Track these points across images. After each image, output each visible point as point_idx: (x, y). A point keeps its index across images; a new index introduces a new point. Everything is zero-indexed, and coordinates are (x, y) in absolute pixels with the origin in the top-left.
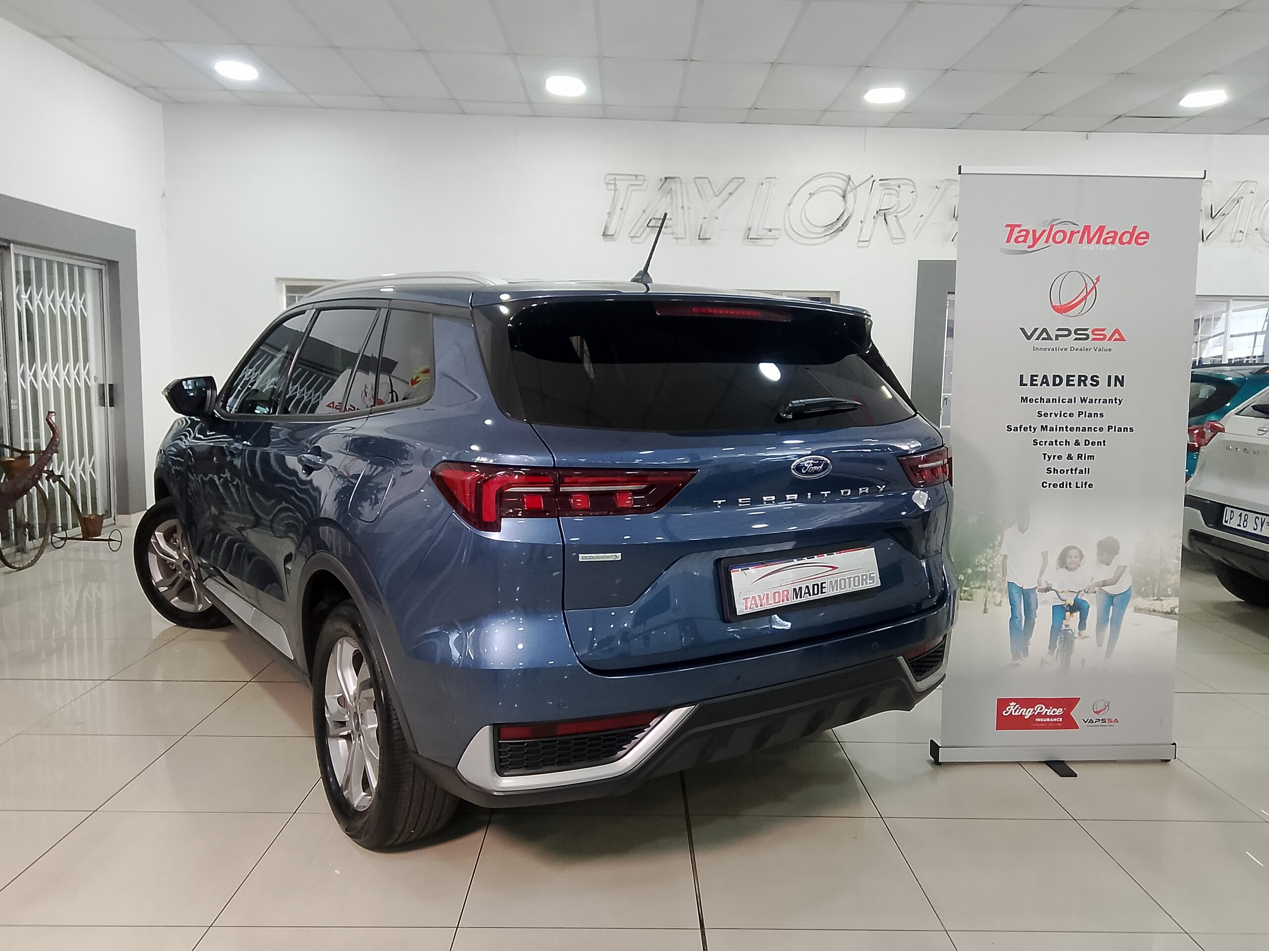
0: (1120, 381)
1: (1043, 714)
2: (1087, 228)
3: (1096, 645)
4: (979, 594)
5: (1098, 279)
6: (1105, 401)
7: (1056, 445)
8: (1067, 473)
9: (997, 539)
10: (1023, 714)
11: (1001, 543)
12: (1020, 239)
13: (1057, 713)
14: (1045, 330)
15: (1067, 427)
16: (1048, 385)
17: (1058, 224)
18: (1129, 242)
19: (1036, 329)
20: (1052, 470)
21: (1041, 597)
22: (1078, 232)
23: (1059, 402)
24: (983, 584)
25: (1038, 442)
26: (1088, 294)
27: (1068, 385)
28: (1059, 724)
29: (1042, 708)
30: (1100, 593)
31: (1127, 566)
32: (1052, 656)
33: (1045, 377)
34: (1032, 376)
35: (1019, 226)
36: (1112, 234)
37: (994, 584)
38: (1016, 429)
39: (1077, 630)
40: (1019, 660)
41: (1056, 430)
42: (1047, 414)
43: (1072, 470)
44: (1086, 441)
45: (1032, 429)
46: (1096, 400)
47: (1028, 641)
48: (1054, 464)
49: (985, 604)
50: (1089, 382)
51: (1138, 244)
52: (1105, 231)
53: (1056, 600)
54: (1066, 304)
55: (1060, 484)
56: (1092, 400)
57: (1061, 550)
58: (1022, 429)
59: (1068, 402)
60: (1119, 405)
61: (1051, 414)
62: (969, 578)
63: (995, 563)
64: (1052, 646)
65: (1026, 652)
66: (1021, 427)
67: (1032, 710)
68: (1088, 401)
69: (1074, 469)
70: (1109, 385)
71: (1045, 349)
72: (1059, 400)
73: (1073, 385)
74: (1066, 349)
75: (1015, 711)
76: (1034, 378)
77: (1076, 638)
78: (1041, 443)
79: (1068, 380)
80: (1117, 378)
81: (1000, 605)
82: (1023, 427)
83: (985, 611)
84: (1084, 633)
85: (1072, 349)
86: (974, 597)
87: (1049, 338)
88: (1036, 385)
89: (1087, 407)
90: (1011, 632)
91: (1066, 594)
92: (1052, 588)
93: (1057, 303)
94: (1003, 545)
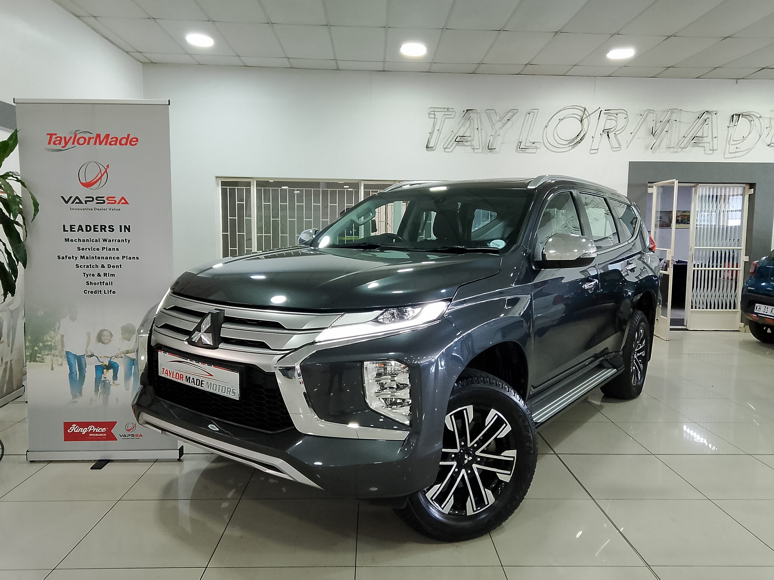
1: (94, 431)
2: (98, 136)
3: (124, 389)
4: (48, 359)
5: (108, 166)
6: (119, 241)
7: (91, 267)
8: (98, 285)
10: (81, 431)
11: (59, 327)
12: (57, 142)
13: (102, 431)
14: (77, 198)
15: (96, 257)
16: (83, 231)
17: (80, 133)
18: (126, 144)
19: (71, 197)
20: (89, 283)
21: (88, 360)
22: (93, 138)
24: (50, 353)
25: (79, 266)
26: (102, 175)
27: (95, 231)
28: (104, 438)
29: (93, 428)
30: (125, 358)
32: (97, 395)
33: (80, 226)
35: (56, 134)
36: (114, 139)
37: (57, 353)
38: (63, 258)
39: (112, 380)
40: (77, 399)
41: (90, 259)
42: (84, 249)
43: (101, 283)
44: (108, 265)
45: (74, 258)
46: (113, 240)
47: (82, 387)
48: (90, 279)
49: (52, 365)
50: (107, 229)
51: (131, 144)
52: (110, 138)
53: (97, 362)
54: (90, 182)
55: (94, 292)
57: (98, 331)
59: (95, 241)
60: (128, 243)
62: (41, 349)
63: (56, 340)
64: (97, 390)
65: (81, 394)
67: (87, 429)
68: (108, 241)
70: (121, 231)
71: (78, 209)
72: (90, 240)
73: (98, 231)
74: (92, 209)
75: (76, 430)
76: (73, 227)
78: (82, 267)
79: (94, 228)
80: (125, 227)
81: (61, 365)
82: (68, 257)
83: (52, 369)
84: (115, 382)
85: (95, 209)
86: (45, 360)
88: (75, 231)
89: (107, 245)
90: (71, 382)
91: (103, 359)
92: (95, 355)
93: (83, 181)
94: (60, 329)
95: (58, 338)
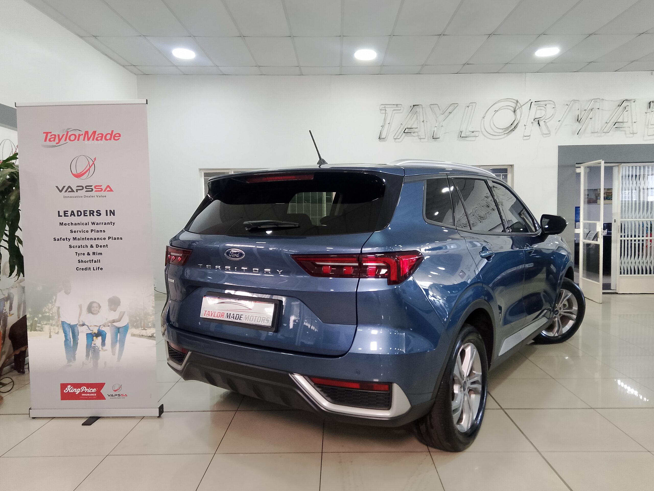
0: (112, 213)
1: (86, 391)
2: (87, 133)
3: (112, 354)
4: (46, 328)
5: (95, 159)
6: (105, 224)
7: (82, 247)
8: (88, 262)
9: (53, 299)
10: (75, 392)
11: (55, 300)
12: (52, 140)
13: (93, 391)
14: (69, 187)
15: (86, 238)
16: (75, 216)
17: (71, 131)
18: (110, 139)
19: (64, 187)
20: (81, 261)
21: (80, 329)
22: (82, 135)
23: (81, 225)
24: (48, 323)
25: (72, 246)
26: (90, 167)
27: (84, 215)
28: (94, 397)
29: (84, 389)
30: (112, 327)
31: (125, 312)
32: (88, 360)
33: (73, 212)
34: (65, 212)
35: (51, 133)
36: (100, 135)
37: (54, 322)
38: (58, 240)
39: (101, 347)
40: (71, 363)
41: (81, 240)
42: (76, 231)
43: (90, 261)
44: (96, 245)
45: (68, 239)
46: (100, 223)
47: (75, 352)
48: (81, 258)
49: (50, 333)
50: (95, 214)
51: (114, 139)
52: (97, 133)
53: (87, 330)
54: (81, 173)
55: (85, 268)
56: (98, 223)
57: (88, 303)
58: (62, 240)
59: (85, 225)
60: (113, 225)
61: (78, 231)
62: (40, 319)
63: (54, 311)
64: (88, 355)
65: (75, 359)
66: (61, 238)
67: (80, 389)
68: (96, 224)
69: (91, 260)
70: (107, 215)
71: (71, 197)
72: (81, 223)
73: (87, 216)
74: (82, 197)
75: (71, 390)
76: (66, 212)
77: (100, 351)
78: (74, 247)
79: (84, 213)
80: (111, 211)
81: (58, 333)
82: (62, 238)
83: (50, 337)
84: (104, 348)
85: (85, 196)
86: (44, 329)
87: (73, 191)
88: (68, 216)
89: (95, 227)
90: (66, 348)
91: (93, 327)
92: (85, 324)
93: (74, 172)
94: (57, 302)
95: (55, 310)
